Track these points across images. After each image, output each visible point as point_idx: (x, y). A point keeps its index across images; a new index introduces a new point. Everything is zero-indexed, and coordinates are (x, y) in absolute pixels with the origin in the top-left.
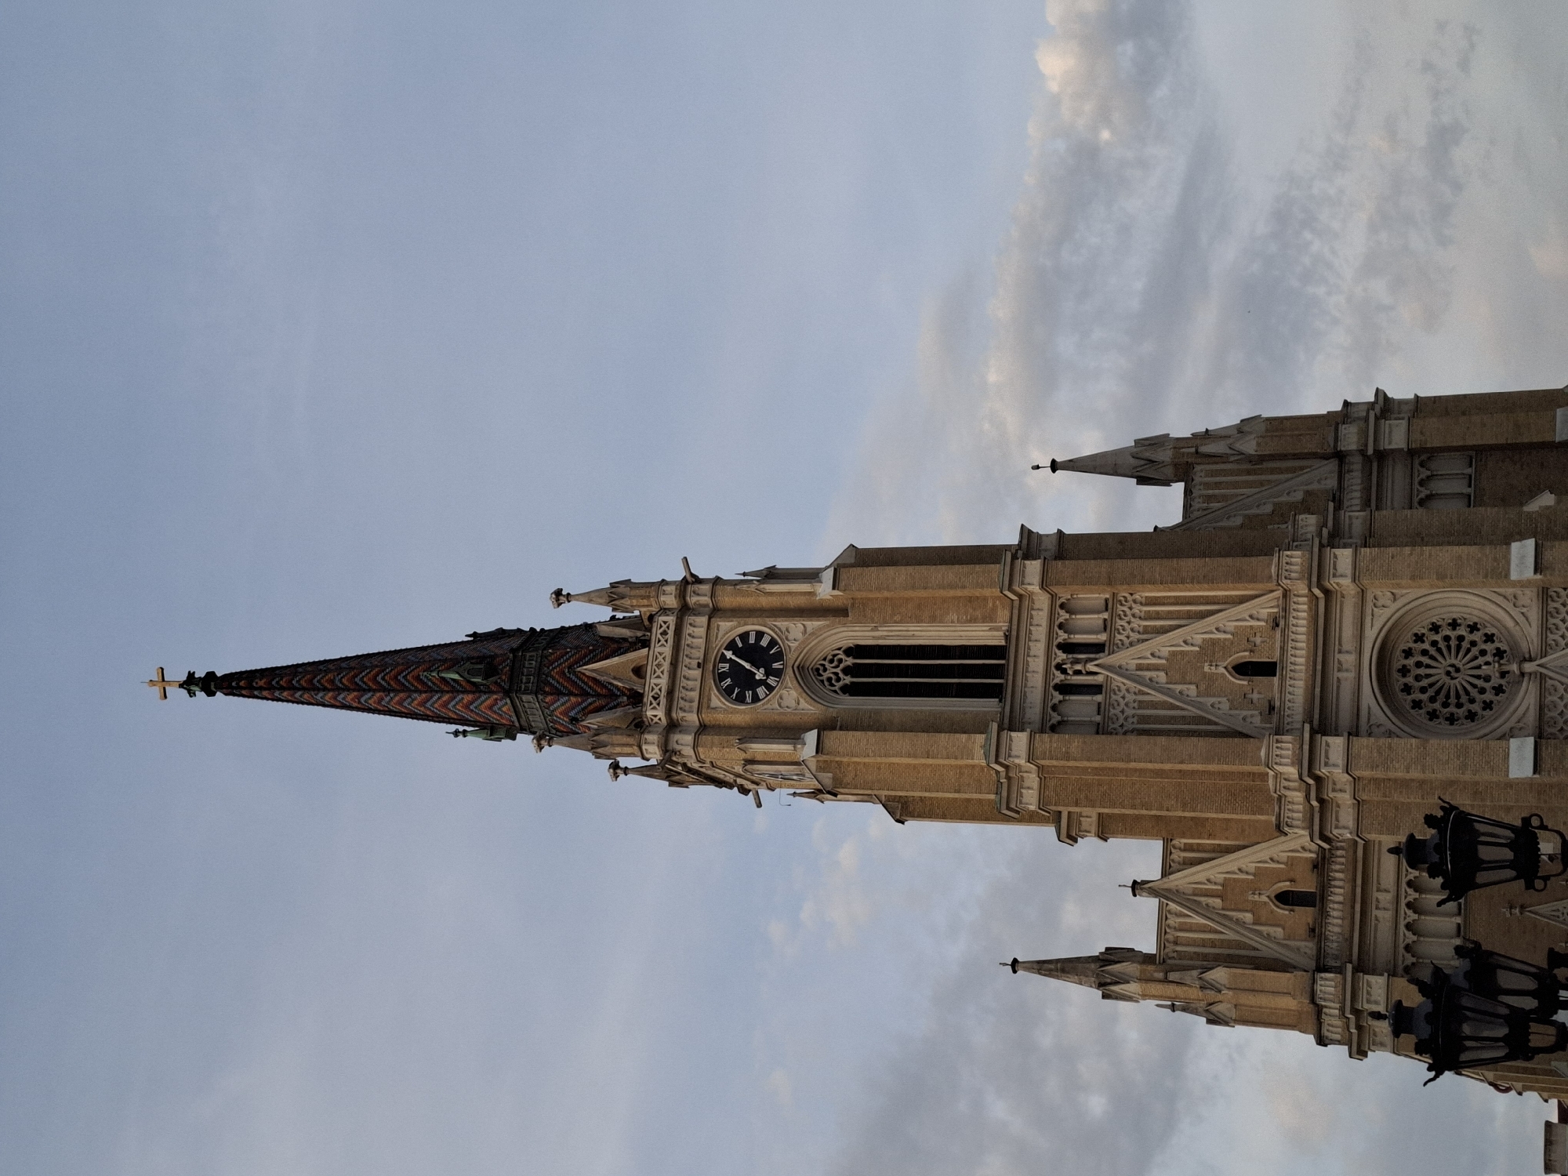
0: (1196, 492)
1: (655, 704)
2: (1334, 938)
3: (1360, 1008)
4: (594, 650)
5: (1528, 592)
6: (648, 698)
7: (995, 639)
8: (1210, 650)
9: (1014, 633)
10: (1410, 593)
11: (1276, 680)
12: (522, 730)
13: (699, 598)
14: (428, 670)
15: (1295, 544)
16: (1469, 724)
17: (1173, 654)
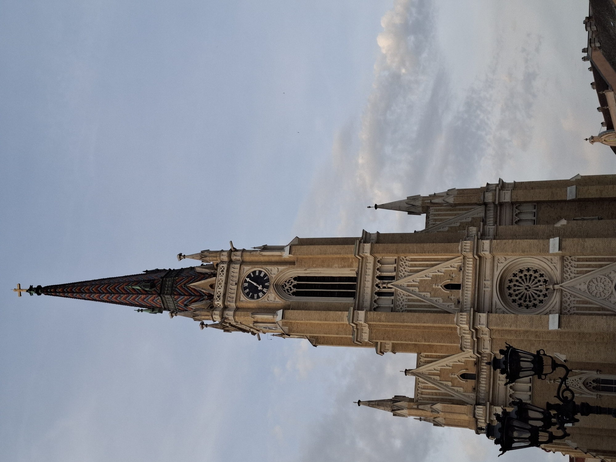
0: (431, 218)
1: (218, 299)
2: (483, 392)
3: (492, 419)
4: (194, 278)
5: (556, 258)
6: (215, 297)
7: (353, 274)
8: (436, 279)
9: (360, 272)
10: (512, 258)
11: (460, 291)
12: (165, 309)
13: (236, 257)
14: (128, 285)
15: (468, 238)
16: (534, 309)
17: (421, 281)
